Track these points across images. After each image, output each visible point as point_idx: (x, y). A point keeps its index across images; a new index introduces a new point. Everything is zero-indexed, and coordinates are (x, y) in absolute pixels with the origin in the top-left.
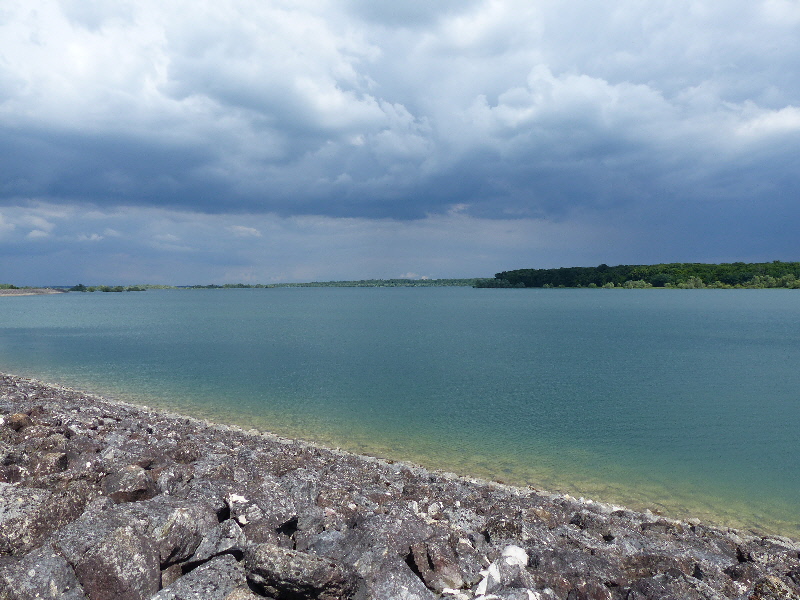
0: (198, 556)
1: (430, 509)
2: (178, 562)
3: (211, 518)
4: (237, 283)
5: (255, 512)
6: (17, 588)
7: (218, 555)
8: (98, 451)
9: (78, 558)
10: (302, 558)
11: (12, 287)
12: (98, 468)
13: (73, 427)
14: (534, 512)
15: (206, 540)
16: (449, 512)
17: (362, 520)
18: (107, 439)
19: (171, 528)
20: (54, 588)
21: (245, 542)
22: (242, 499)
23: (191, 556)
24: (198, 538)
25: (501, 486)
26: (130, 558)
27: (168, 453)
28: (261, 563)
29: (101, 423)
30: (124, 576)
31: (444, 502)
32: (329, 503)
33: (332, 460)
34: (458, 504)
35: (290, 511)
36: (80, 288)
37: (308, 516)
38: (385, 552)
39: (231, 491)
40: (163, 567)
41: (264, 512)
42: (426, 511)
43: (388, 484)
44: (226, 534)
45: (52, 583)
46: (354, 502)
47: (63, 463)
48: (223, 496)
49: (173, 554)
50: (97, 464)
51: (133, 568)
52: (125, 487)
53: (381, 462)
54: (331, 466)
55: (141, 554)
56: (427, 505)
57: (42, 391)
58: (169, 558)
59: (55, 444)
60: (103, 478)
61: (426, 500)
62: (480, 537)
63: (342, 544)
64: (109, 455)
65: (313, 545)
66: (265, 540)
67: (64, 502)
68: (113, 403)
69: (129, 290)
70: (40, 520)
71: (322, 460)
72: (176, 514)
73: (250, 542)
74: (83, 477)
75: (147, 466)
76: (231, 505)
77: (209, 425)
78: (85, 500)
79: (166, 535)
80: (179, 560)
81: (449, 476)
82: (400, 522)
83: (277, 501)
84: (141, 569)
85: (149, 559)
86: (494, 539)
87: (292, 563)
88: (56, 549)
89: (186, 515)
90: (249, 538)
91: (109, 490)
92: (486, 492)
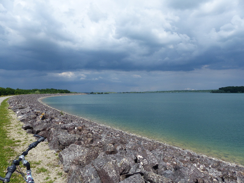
0: (130, 173)
1: (201, 167)
2: (124, 174)
3: (133, 162)
4: (134, 92)
5: (145, 162)
6: (84, 175)
7: (136, 173)
8: (100, 139)
9: (98, 169)
10: (163, 178)
11: (76, 93)
12: (101, 143)
13: (93, 131)
14: (240, 173)
15: (132, 168)
16: (208, 169)
17: (179, 168)
18: (102, 135)
19: (122, 164)
20: (93, 176)
21: (143, 171)
22: (141, 157)
23: (128, 173)
24: (130, 167)
25: (224, 161)
26: (112, 171)
27: (118, 141)
28: (150, 178)
29: (99, 131)
30: (111, 176)
31: (205, 165)
32: (167, 161)
33: (165, 147)
34: (210, 166)
35: (156, 162)
36: (92, 93)
37: (161, 165)
38: (189, 180)
39: (138, 154)
40: (121, 175)
41: (148, 162)
42: (199, 167)
43: (185, 157)
44: (138, 167)
45: (92, 175)
46: (175, 162)
47: (92, 141)
48: (135, 155)
49: (123, 172)
50: (100, 142)
51: (113, 174)
52: (108, 150)
53: (181, 149)
54: (165, 149)
55: (115, 170)
56: (199, 165)
57: (84, 121)
58: (122, 172)
59: (90, 136)
60: (102, 147)
61: (198, 163)
62: (220, 179)
63: (173, 175)
64: (103, 140)
65: (163, 174)
66: (150, 171)
67: (93, 153)
68: (101, 125)
69: (105, 93)
70: (88, 157)
71: (161, 147)
72: (124, 159)
73: (145, 171)
74: (97, 146)
75: (114, 144)
76: (138, 159)
77: (127, 133)
78: (98, 152)
79: (121, 165)
80: (125, 174)
81: (204, 156)
82: (192, 170)
83: (152, 158)
84: (115, 174)
85: (117, 172)
86: (226, 180)
87: (160, 180)
88: (93, 165)
89: (127, 160)
90: (145, 169)
91: (104, 150)
92: (219, 163)
